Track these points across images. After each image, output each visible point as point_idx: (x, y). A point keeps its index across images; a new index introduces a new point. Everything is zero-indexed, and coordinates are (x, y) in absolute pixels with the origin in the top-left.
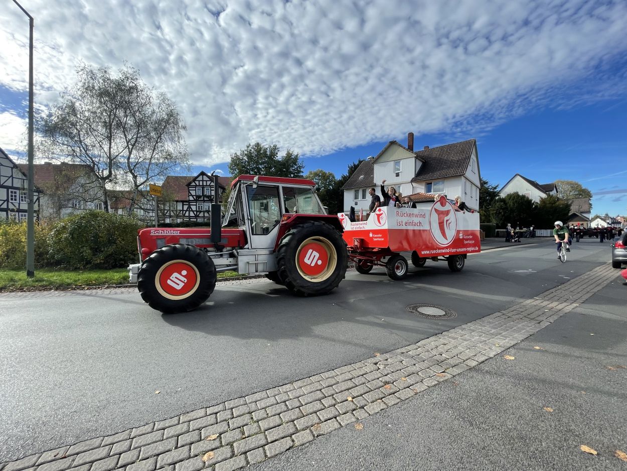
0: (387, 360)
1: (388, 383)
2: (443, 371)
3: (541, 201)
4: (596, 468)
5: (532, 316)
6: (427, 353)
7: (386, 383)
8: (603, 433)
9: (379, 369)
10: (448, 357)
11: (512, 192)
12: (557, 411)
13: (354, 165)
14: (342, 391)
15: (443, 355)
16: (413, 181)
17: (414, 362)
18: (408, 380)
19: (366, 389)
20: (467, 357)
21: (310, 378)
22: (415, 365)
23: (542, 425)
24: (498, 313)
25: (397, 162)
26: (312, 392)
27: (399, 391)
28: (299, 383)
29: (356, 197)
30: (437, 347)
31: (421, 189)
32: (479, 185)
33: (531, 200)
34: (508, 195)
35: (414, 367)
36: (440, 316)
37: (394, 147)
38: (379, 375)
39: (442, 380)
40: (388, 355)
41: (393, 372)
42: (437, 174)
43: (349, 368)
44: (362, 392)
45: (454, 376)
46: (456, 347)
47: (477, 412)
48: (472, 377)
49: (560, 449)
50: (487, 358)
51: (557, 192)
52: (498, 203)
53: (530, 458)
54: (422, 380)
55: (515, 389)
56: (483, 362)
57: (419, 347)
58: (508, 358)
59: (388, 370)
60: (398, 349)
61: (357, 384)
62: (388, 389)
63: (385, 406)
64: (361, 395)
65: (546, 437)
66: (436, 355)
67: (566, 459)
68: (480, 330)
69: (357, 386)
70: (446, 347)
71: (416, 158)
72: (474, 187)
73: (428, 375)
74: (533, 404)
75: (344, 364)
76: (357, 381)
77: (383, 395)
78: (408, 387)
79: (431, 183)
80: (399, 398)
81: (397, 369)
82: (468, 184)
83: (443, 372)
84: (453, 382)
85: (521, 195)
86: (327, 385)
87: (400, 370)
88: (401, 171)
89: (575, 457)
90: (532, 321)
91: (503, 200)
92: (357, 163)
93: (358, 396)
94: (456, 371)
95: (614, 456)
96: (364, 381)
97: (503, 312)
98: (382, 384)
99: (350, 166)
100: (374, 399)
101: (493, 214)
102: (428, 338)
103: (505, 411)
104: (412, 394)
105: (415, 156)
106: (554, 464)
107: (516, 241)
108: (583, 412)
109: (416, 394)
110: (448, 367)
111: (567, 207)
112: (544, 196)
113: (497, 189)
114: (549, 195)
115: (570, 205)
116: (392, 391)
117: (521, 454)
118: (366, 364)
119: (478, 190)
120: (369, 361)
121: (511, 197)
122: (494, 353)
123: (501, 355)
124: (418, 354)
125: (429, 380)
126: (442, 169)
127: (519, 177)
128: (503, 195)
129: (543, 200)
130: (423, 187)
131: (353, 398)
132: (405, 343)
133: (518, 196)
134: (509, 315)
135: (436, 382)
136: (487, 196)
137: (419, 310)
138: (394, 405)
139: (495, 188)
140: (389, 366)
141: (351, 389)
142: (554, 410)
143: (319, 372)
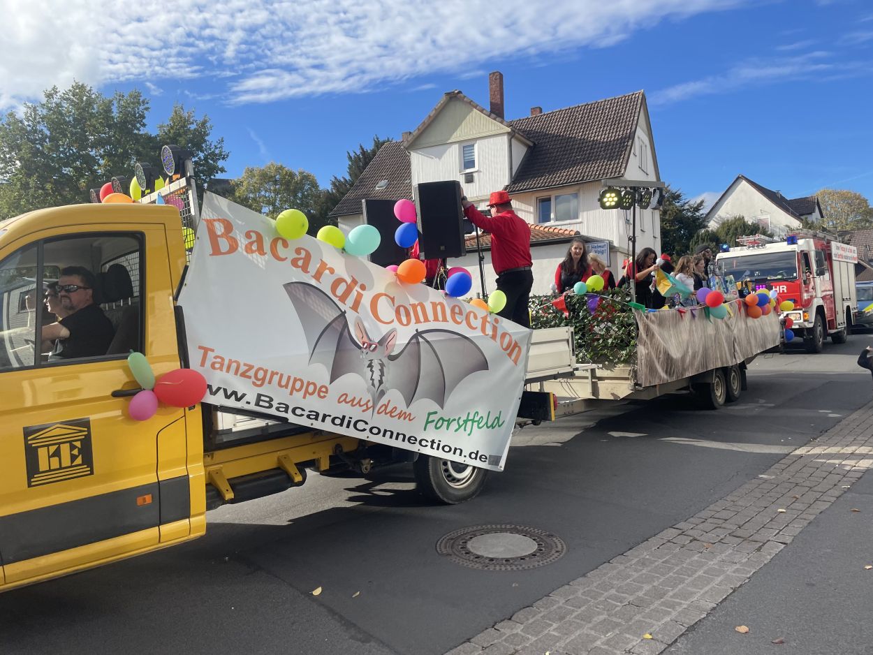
11: (732, 218)
25: (466, 144)
31: (525, 214)
37: (458, 108)
42: (562, 176)
51: (822, 216)
71: (512, 135)
79: (549, 200)
85: (750, 223)
88: (477, 168)
91: (713, 238)
105: (509, 130)
119: (657, 214)
127: (744, 183)
137: (469, 545)
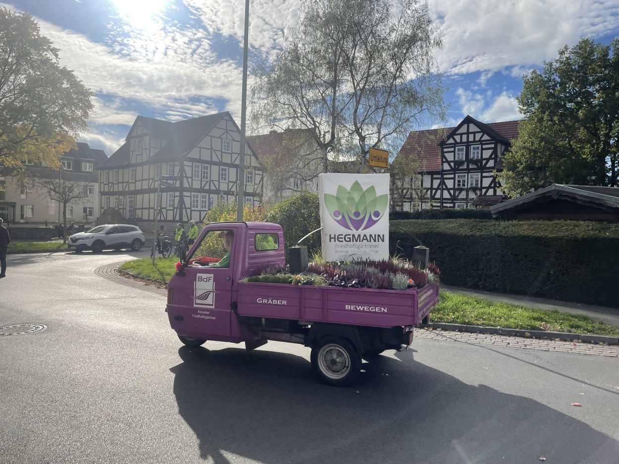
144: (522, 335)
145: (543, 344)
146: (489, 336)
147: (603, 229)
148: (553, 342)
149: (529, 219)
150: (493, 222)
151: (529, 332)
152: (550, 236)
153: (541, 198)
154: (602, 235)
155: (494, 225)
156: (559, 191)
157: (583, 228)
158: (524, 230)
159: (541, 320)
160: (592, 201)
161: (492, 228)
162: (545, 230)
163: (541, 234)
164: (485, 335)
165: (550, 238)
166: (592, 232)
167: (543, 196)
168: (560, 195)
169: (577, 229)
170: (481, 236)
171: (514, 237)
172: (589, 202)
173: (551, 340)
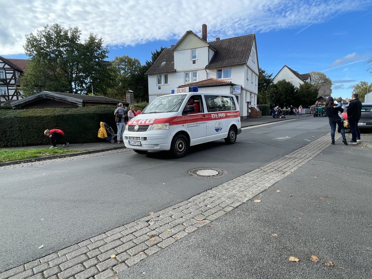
0: (159, 217)
1: (155, 236)
2: (204, 218)
3: (300, 87)
4: (296, 271)
5: (281, 169)
6: (194, 206)
7: (153, 236)
8: (306, 245)
9: (149, 225)
10: (211, 207)
11: (281, 80)
12: (280, 235)
13: (157, 52)
14: (107, 251)
15: (208, 206)
16: (207, 68)
17: (182, 215)
18: (172, 230)
19: (132, 244)
20: (226, 205)
21: (79, 244)
22: (182, 217)
23: (267, 248)
24: (258, 169)
25: (193, 50)
26: (75, 257)
27: (162, 241)
28: (64, 251)
29: (159, 82)
30: (205, 200)
31: (213, 75)
32: (258, 73)
33: (294, 86)
34: (279, 82)
35: (181, 219)
36: (214, 176)
37: (191, 37)
38: (148, 230)
39: (201, 226)
40: (160, 213)
41: (161, 226)
43: (122, 228)
44: (127, 248)
45: (212, 221)
46: (219, 198)
47: (222, 247)
48: (225, 220)
49: (275, 263)
50: (241, 203)
51: (311, 80)
52: (272, 89)
53: (252, 275)
54: (185, 228)
55: (255, 224)
56: (238, 207)
57: (190, 202)
58: (256, 202)
59: (157, 225)
60: (172, 206)
61: (124, 242)
62: (153, 240)
63: (145, 256)
64: (126, 251)
65: (268, 256)
66: (202, 207)
67: (277, 270)
68: (241, 183)
69: (124, 243)
70: (211, 200)
71: (209, 47)
72: (254, 75)
73: (190, 224)
74: (264, 233)
75: (118, 226)
76: (124, 240)
77: (146, 247)
78: (171, 237)
79: (221, 71)
80: (160, 247)
81: (165, 223)
82: (250, 72)
83: (204, 220)
84: (209, 226)
85: (287, 82)
86: (94, 247)
87: (168, 223)
88: (197, 59)
89: (284, 267)
90: (280, 172)
91: (275, 86)
92: (159, 50)
93: (123, 252)
94: (214, 217)
95: (310, 260)
96: (131, 238)
97: (261, 168)
98: (149, 237)
99: (153, 53)
100: (137, 252)
101: (268, 97)
102: (199, 194)
103: (243, 242)
104: (173, 242)
105: (209, 45)
106: (268, 276)
107: (282, 117)
108: (297, 232)
109: (176, 241)
110: (209, 214)
111: (316, 91)
112: (302, 83)
113: (271, 77)
114: (305, 82)
115: (318, 90)
116: (156, 242)
117: (246, 274)
118: (138, 223)
119: (257, 77)
120: (142, 219)
121: (280, 83)
122: (247, 199)
123: (251, 200)
124: (187, 208)
125: (190, 228)
126: (230, 58)
127: (286, 68)
128: (275, 82)
129: (301, 86)
130: (215, 74)
131: (116, 256)
132: (178, 200)
133: (286, 82)
134: (265, 170)
135: (196, 229)
136: (264, 83)
137: (197, 173)
138: (154, 254)
139: (270, 76)
140: (159, 221)
141: (117, 247)
142: (278, 235)
143: (89, 237)
144: (31, 161)
145: (41, 162)
146: (12, 166)
147: (66, 111)
148: (46, 161)
149: (32, 108)
150: (12, 111)
151: (34, 159)
152: (43, 115)
153: (37, 98)
154: (66, 113)
155: (13, 112)
156: (46, 94)
157: (58, 111)
158: (30, 113)
159: (40, 153)
160: (61, 99)
161: (12, 113)
162: (40, 113)
163: (38, 115)
164: (10, 166)
165: (43, 116)
166: (61, 113)
167: (39, 97)
168: (47, 97)
169: (55, 111)
170: (5, 118)
171: (25, 117)
172: (60, 100)
173: (45, 160)
